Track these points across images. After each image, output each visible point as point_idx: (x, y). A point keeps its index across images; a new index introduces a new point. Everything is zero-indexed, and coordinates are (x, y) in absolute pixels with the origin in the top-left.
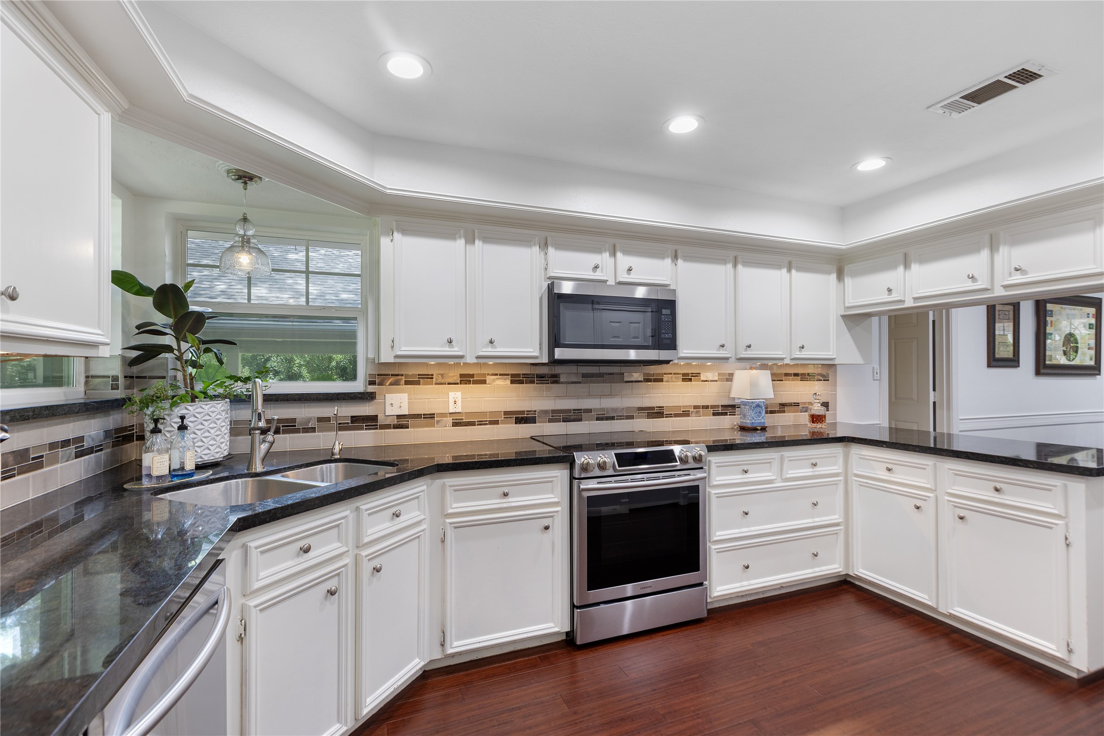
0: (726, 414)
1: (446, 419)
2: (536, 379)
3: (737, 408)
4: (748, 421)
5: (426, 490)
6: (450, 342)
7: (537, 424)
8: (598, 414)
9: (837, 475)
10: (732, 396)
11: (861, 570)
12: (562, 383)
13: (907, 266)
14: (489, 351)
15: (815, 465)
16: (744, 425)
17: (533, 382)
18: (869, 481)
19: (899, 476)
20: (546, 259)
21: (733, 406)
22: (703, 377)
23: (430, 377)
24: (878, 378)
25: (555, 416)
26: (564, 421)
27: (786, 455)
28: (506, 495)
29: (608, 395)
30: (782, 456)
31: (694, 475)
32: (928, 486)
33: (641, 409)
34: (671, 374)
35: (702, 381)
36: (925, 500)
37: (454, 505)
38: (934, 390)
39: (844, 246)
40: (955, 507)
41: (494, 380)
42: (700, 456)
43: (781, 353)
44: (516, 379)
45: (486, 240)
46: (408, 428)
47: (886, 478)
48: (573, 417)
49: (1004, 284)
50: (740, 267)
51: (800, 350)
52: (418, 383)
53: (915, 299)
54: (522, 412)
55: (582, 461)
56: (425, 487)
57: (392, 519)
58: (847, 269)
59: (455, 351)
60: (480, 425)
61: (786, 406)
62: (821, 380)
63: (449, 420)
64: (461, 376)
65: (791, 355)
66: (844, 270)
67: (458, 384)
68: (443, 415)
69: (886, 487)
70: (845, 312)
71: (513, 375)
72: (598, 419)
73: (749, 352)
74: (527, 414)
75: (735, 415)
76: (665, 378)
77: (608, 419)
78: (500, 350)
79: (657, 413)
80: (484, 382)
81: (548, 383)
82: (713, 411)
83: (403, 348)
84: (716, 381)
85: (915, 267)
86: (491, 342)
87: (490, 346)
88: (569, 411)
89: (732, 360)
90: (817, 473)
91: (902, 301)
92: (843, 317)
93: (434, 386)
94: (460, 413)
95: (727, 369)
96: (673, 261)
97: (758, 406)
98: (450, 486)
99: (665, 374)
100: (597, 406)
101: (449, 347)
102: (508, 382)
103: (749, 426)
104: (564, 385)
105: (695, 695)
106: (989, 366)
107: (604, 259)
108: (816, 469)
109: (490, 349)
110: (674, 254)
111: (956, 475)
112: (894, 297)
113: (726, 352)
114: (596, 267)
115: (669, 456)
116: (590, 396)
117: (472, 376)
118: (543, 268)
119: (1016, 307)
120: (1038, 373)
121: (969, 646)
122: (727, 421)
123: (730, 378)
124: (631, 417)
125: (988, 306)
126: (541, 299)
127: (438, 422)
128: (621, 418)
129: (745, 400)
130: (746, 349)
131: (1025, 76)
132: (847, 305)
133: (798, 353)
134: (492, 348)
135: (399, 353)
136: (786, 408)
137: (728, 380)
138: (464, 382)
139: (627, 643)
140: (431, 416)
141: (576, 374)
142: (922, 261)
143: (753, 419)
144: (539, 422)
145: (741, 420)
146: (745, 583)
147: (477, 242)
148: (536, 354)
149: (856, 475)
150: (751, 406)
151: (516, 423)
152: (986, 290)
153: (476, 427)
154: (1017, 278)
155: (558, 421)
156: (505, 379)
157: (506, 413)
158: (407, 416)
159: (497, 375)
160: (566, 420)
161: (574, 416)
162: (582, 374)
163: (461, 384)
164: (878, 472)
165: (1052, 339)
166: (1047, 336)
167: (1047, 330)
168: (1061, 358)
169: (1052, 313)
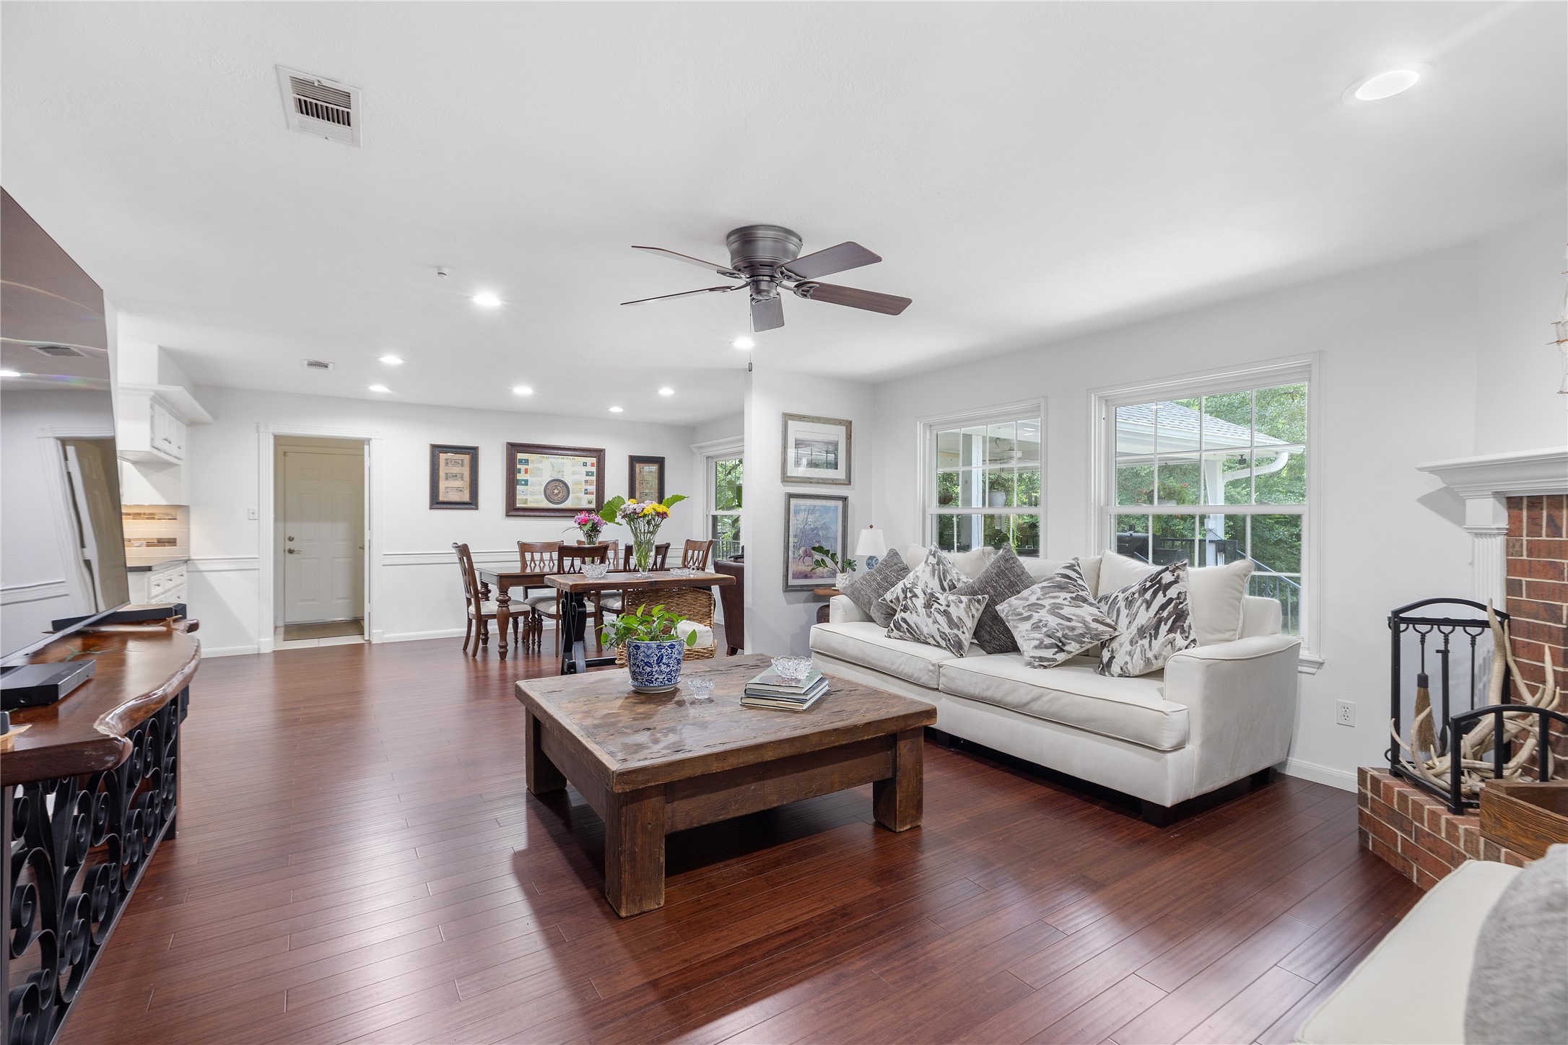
24: (256, 518)
106: (432, 507)
120: (508, 514)
165: (527, 485)
166: (519, 482)
167: (519, 477)
168: (542, 502)
169: (527, 462)
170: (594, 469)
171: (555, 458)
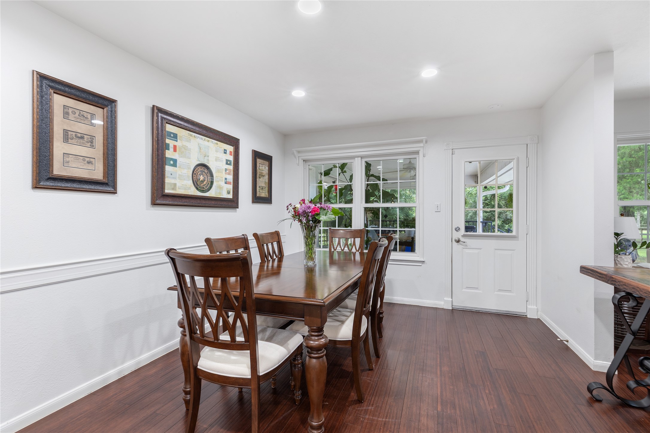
120: (159, 203)
165: (176, 166)
166: (167, 162)
167: (169, 154)
168: (190, 188)
169: (175, 137)
170: (231, 158)
171: (201, 139)
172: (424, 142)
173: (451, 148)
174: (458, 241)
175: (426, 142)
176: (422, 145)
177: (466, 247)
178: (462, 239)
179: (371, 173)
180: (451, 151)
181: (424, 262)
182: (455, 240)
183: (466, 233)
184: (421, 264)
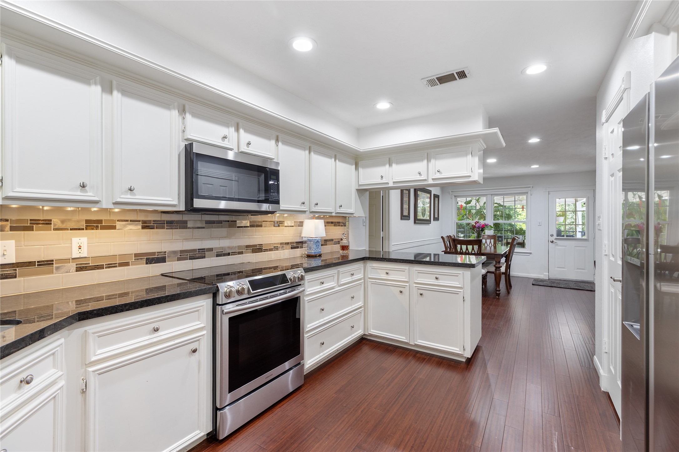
0: (298, 247)
1: (69, 264)
2: (166, 225)
3: (304, 243)
4: (313, 251)
5: (64, 344)
6: (83, 186)
7: (167, 263)
8: (218, 252)
9: (360, 279)
10: (303, 235)
11: (372, 331)
12: (189, 228)
13: (390, 165)
14: (128, 198)
15: (353, 275)
16: (310, 254)
17: (163, 228)
18: (377, 281)
19: (393, 276)
20: (183, 123)
21: (302, 242)
22: (286, 224)
23: (48, 222)
24: (365, 225)
25: (183, 255)
26: (190, 259)
27: (341, 271)
28: (156, 330)
29: (225, 237)
30: (338, 271)
31: (298, 290)
32: (406, 280)
33: (247, 247)
34: (267, 221)
35: (285, 226)
36: (405, 287)
37: (99, 352)
38: (383, 231)
39: (362, 150)
40: (418, 289)
41: (125, 226)
42: (302, 276)
43: (331, 209)
44: (146, 225)
45: (125, 93)
46: (15, 277)
47: (385, 278)
48: (198, 255)
49: (433, 178)
50: (312, 153)
51: (340, 208)
52: (30, 229)
53: (394, 182)
54: (154, 253)
55: (225, 290)
56: (62, 341)
57: (20, 387)
58: (360, 163)
59: (89, 195)
60: (109, 267)
61: (327, 241)
62: (343, 226)
63: (73, 266)
64: (87, 221)
65: (335, 210)
66: (358, 164)
67: (83, 229)
68: (67, 261)
69: (385, 283)
70: (358, 187)
71: (144, 222)
72: (218, 256)
73: (316, 208)
74: (157, 255)
75: (303, 248)
76: (264, 224)
77: (225, 255)
78: (138, 198)
79: (257, 249)
80: (114, 228)
81: (177, 229)
82: (291, 246)
83: (18, 189)
84: (293, 226)
85: (394, 165)
86: (130, 190)
87: (129, 194)
88: (194, 250)
89: (308, 213)
90: (353, 279)
91: (388, 183)
92: (357, 190)
93: (52, 232)
94: (86, 257)
95: (301, 217)
96: (276, 143)
97: (318, 241)
98: (94, 333)
99: (264, 221)
100: (218, 246)
101: (81, 191)
102: (140, 227)
103: (313, 254)
104: (191, 230)
105: (318, 444)
106: (401, 219)
107: (231, 131)
108: (354, 277)
109: (129, 196)
110: (276, 138)
111: (418, 273)
112: (384, 181)
113: (305, 208)
114: (225, 137)
115: (283, 279)
116: (212, 238)
117: (100, 221)
118: (181, 131)
119: (409, 191)
120: (415, 223)
121: (425, 359)
122: (298, 252)
123: (301, 224)
124: (241, 253)
125: (401, 190)
126: (179, 155)
127: (57, 268)
128: (234, 253)
129: (310, 238)
130: (315, 206)
131: (462, 75)
132: (360, 183)
133: (339, 209)
134: (130, 195)
135: (11, 194)
136: (328, 243)
137: (299, 226)
138: (90, 227)
139: (257, 422)
140: (50, 263)
141: (201, 221)
142: (398, 162)
143: (315, 249)
144: (169, 261)
145: (308, 251)
146: (321, 354)
147: (115, 93)
148: (175, 202)
149: (370, 278)
150: (314, 242)
151: (147, 263)
152: (425, 180)
153: (105, 270)
154: (438, 176)
155: (185, 259)
156: (137, 225)
157: (136, 255)
158: (14, 265)
159: (127, 221)
160: (192, 258)
161: (200, 254)
162: (206, 221)
163: (86, 229)
164: (381, 275)
168: (421, 216)
170: (429, 200)
172: (531, 187)
173: (548, 191)
174: (552, 242)
175: (533, 187)
176: (530, 189)
177: (557, 245)
178: (555, 241)
179: (495, 202)
180: (548, 192)
181: (531, 253)
182: (551, 242)
183: (557, 237)
184: (529, 255)
